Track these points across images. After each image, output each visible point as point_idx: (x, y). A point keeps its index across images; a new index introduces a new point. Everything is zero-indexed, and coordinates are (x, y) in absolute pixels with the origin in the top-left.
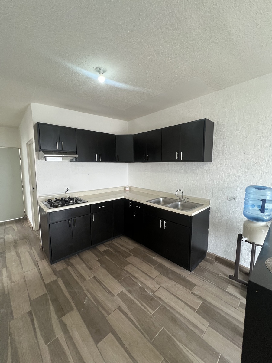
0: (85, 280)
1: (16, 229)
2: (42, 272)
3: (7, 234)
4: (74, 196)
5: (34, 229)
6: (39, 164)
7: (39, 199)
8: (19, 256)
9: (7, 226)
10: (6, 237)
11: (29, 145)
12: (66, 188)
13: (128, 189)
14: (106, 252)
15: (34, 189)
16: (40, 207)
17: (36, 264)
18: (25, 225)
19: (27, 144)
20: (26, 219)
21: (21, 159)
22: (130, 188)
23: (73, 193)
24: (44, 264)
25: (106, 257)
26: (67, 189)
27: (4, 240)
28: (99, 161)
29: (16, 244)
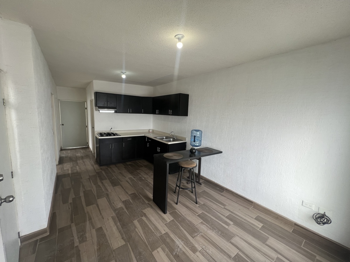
0: (115, 172)
1: (82, 151)
2: (95, 169)
3: (77, 153)
4: (115, 132)
5: (93, 152)
6: (96, 113)
7: (96, 133)
8: (84, 162)
9: (77, 150)
10: (77, 155)
11: (91, 101)
12: (110, 128)
13: (151, 131)
14: (130, 165)
15: (93, 128)
16: (96, 137)
17: (93, 166)
18: (88, 150)
19: (90, 100)
20: (88, 147)
21: (86, 108)
22: (153, 131)
23: (114, 131)
24: (96, 167)
25: (130, 166)
26: (112, 128)
27: (76, 156)
28: (130, 113)
29: (82, 158)
